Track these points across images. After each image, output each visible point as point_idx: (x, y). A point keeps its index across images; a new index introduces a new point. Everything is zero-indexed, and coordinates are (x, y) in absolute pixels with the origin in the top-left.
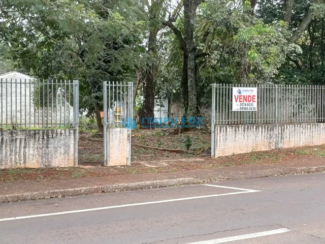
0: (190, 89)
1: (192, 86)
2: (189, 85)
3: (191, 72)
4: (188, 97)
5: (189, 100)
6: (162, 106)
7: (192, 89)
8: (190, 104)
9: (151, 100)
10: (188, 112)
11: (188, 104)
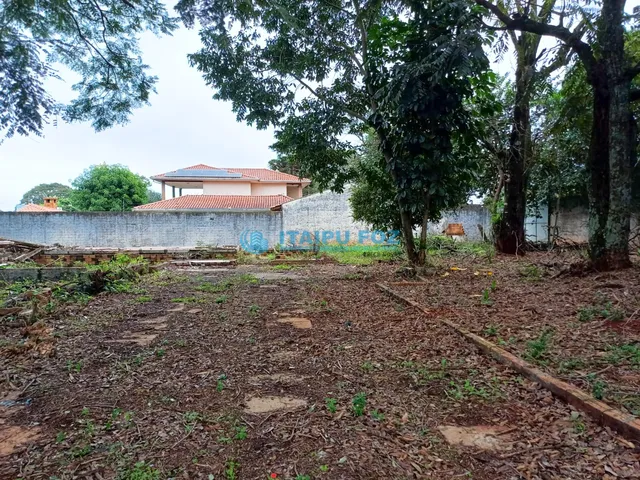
0: (613, 171)
1: (620, 163)
2: (612, 161)
3: (620, 131)
4: (607, 192)
5: (611, 197)
6: (537, 217)
7: (622, 171)
8: (613, 207)
9: (518, 206)
10: (608, 226)
11: (607, 207)
